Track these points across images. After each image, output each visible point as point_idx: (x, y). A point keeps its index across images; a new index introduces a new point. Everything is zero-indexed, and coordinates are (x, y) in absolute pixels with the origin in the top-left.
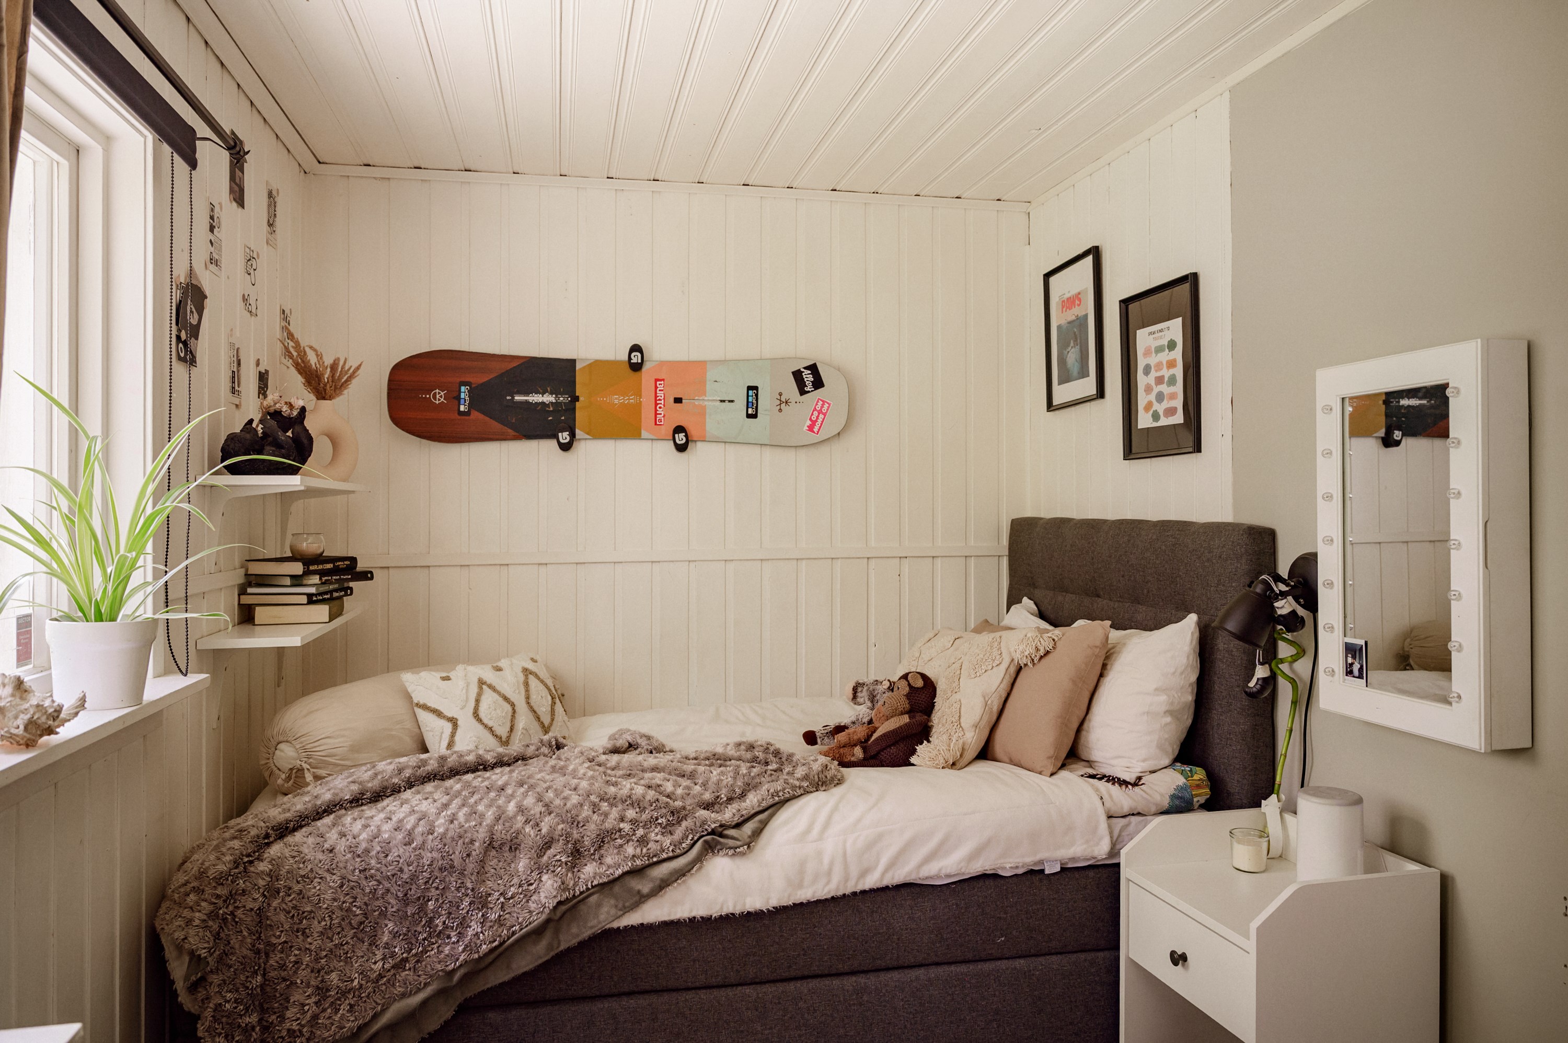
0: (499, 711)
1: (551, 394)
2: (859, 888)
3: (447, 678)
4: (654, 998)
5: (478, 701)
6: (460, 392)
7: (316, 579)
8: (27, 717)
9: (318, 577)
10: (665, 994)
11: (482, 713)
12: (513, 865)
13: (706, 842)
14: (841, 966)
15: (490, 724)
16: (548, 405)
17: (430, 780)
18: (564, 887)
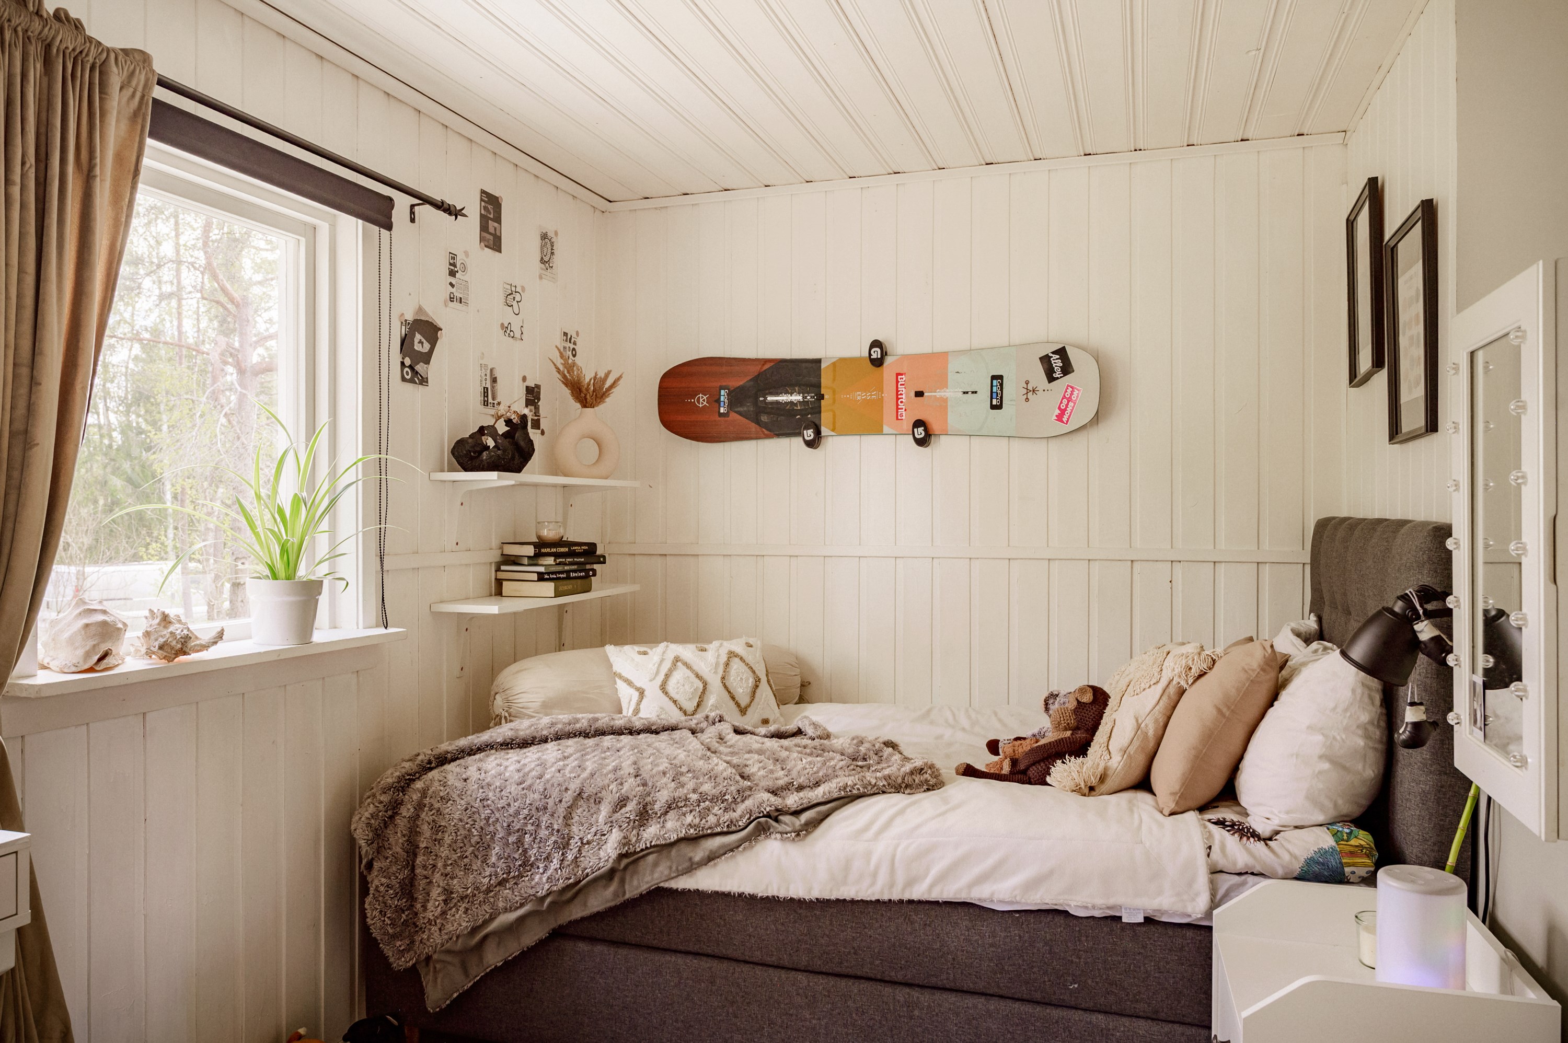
0: (687, 687)
1: (799, 393)
2: (906, 897)
3: (645, 653)
4: (715, 964)
5: (667, 676)
6: (720, 395)
7: (550, 561)
8: (162, 640)
9: (553, 558)
10: (726, 961)
11: (671, 687)
12: (595, 816)
13: (759, 822)
14: (893, 974)
15: (676, 697)
16: (796, 405)
17: (576, 736)
18: (626, 842)
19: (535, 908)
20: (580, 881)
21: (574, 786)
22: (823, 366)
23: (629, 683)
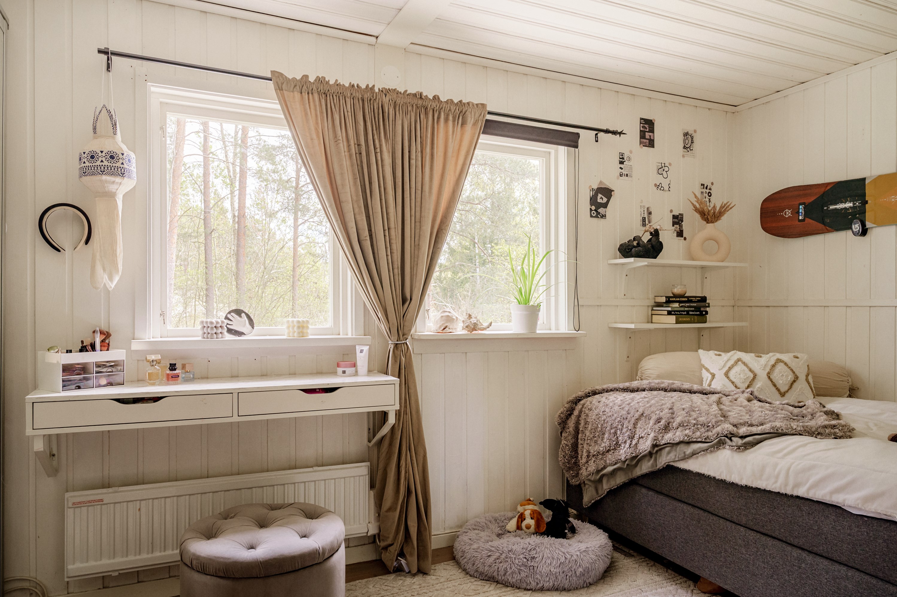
0: (742, 376)
1: (850, 202)
3: (719, 355)
4: (701, 512)
5: (730, 369)
6: (799, 209)
7: (676, 305)
9: (678, 304)
10: (707, 513)
11: (732, 374)
13: (720, 439)
15: (734, 380)
17: (660, 390)
18: (656, 439)
19: (621, 466)
20: (638, 456)
21: (641, 410)
22: (867, 182)
23: (707, 370)
